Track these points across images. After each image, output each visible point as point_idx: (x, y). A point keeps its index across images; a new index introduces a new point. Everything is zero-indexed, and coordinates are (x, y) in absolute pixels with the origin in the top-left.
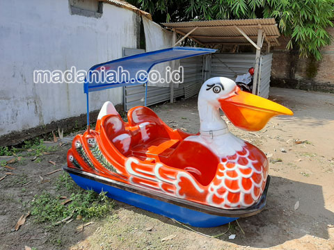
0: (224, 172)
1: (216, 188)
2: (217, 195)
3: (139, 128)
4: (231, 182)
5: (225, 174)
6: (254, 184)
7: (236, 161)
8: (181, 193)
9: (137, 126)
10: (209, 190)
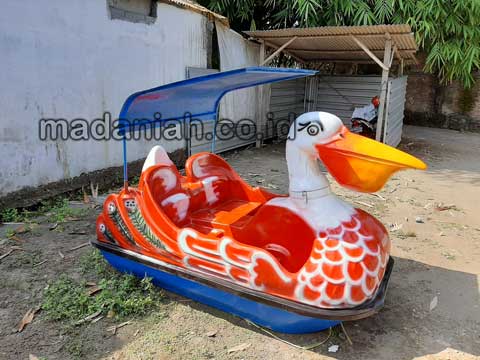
0: (322, 252)
1: (309, 276)
2: (311, 287)
3: (202, 186)
4: (331, 268)
5: (324, 257)
6: (366, 271)
7: (340, 236)
8: (258, 282)
9: (199, 183)
10: (299, 279)
